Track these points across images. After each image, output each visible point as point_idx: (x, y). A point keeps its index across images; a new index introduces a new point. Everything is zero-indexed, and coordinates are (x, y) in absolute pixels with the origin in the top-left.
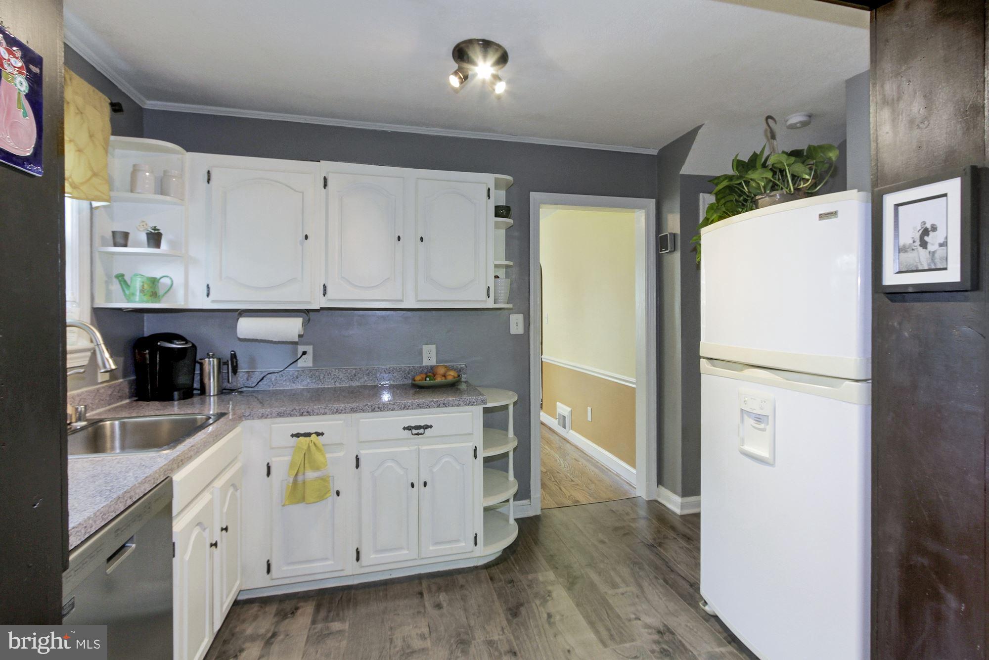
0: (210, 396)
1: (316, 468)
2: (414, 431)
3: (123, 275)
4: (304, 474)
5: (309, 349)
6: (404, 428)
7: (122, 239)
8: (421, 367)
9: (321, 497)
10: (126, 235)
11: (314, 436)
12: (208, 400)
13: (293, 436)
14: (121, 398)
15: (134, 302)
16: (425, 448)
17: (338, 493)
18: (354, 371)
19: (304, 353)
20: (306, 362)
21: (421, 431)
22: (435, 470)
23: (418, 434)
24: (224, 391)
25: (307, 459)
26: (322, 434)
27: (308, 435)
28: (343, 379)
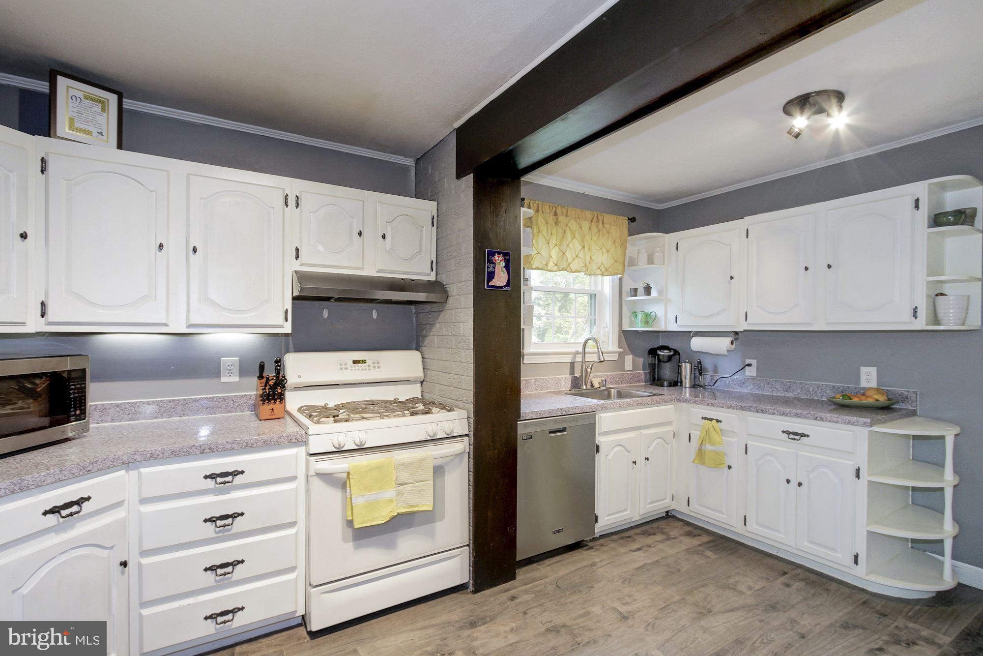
0: (685, 387)
1: (713, 444)
2: (791, 436)
3: (636, 312)
4: (705, 446)
5: (754, 362)
6: (783, 432)
7: (635, 292)
8: (856, 388)
9: (717, 465)
10: (636, 290)
11: (714, 421)
12: (684, 391)
13: (703, 418)
14: (639, 381)
15: (638, 327)
16: (801, 453)
17: (730, 467)
18: (789, 384)
19: (749, 365)
20: (751, 372)
21: (798, 437)
22: (811, 476)
23: (794, 439)
24: (694, 386)
25: (706, 437)
26: (721, 422)
27: (711, 420)
28: (779, 389)
